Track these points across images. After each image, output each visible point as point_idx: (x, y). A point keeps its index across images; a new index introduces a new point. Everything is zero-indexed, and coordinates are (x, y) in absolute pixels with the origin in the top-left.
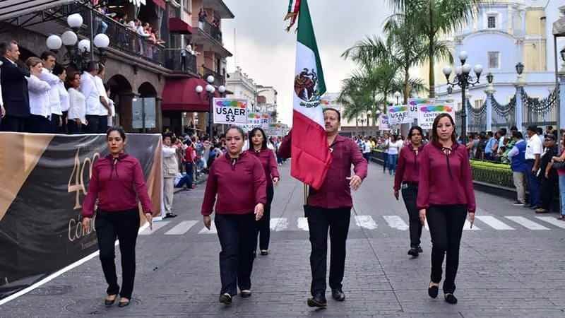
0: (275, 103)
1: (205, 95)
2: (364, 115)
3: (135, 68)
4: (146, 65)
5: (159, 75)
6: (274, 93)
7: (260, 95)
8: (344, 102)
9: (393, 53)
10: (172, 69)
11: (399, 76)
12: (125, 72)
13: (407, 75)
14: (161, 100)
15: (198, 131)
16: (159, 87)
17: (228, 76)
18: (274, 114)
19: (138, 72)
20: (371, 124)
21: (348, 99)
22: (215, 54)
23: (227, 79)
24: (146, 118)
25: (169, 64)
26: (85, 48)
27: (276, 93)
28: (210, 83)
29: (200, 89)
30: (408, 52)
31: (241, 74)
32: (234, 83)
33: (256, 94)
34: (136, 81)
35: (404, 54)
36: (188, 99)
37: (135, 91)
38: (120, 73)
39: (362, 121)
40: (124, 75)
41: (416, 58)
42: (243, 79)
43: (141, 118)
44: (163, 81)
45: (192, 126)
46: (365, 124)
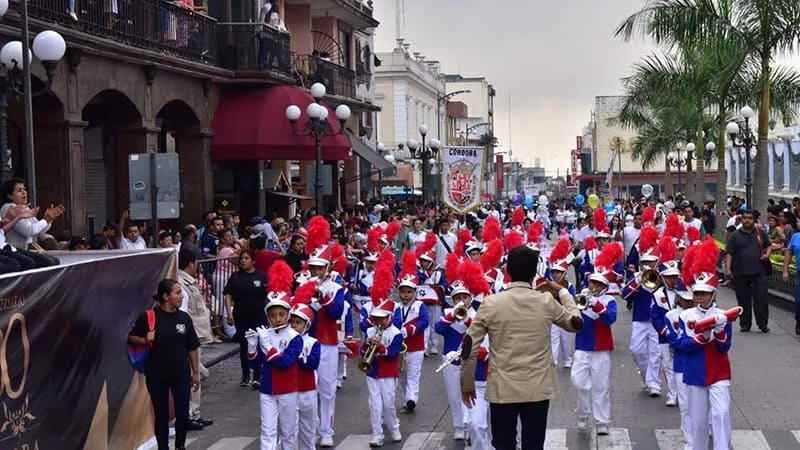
0: (491, 114)
1: (307, 124)
2: (684, 150)
3: (148, 73)
4: (173, 64)
5: (204, 83)
6: (486, 91)
7: (453, 99)
8: (639, 120)
9: (734, 24)
10: (234, 67)
11: (752, 68)
12: (125, 82)
13: (766, 69)
14: (210, 137)
15: (299, 202)
16: (204, 109)
17: (377, 63)
18: (488, 141)
19: (155, 86)
20: (694, 167)
21: (647, 111)
22: (339, 21)
23: (373, 69)
24: (159, 197)
25: (226, 56)
26: (13, 60)
27: (492, 93)
28: (318, 100)
29: (294, 111)
30: (767, 20)
31: (407, 56)
32: (392, 77)
33: (442, 99)
34: (150, 101)
35: (758, 24)
36: (268, 136)
37: (150, 124)
38: (112, 86)
39: (679, 163)
40: (124, 88)
41: (788, 30)
42: (414, 68)
43: (148, 197)
44: (213, 94)
45: (285, 189)
46: (684, 169)
